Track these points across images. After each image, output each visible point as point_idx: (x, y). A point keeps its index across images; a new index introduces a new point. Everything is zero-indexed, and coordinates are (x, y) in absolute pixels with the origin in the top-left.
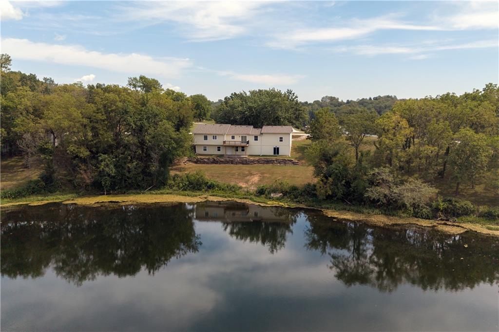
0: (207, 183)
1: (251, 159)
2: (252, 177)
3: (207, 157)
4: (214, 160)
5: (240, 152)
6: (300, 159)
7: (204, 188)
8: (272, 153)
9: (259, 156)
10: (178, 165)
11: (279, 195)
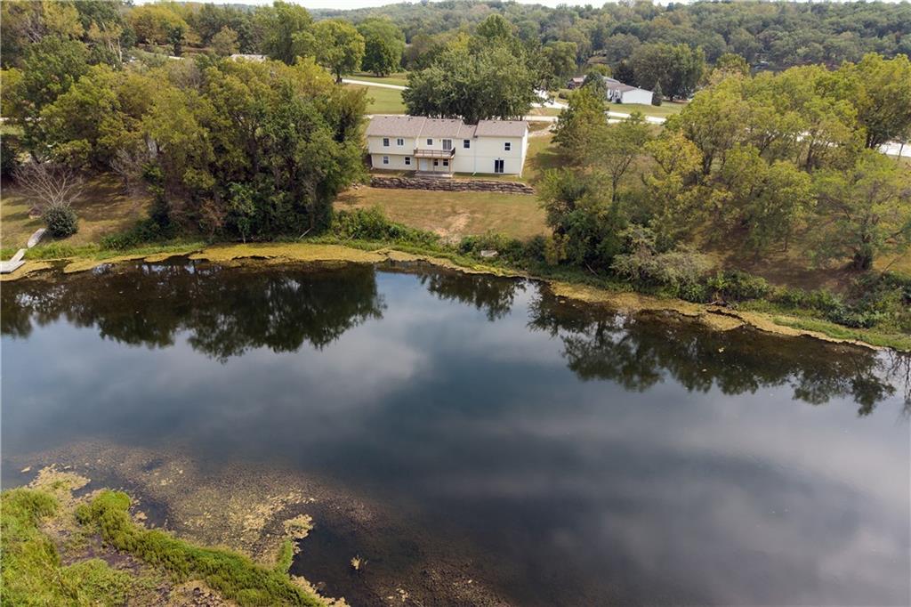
1: (458, 181)
3: (389, 177)
4: (400, 181)
5: (440, 167)
7: (384, 236)
8: (492, 170)
9: (471, 175)
11: (492, 254)
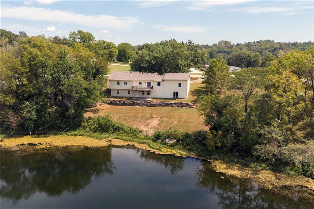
0: (114, 125)
1: (154, 102)
2: (153, 120)
3: (119, 100)
4: (124, 102)
5: (146, 95)
6: (195, 102)
7: (111, 130)
8: (172, 97)
9: (161, 99)
10: (95, 106)
11: (173, 141)
